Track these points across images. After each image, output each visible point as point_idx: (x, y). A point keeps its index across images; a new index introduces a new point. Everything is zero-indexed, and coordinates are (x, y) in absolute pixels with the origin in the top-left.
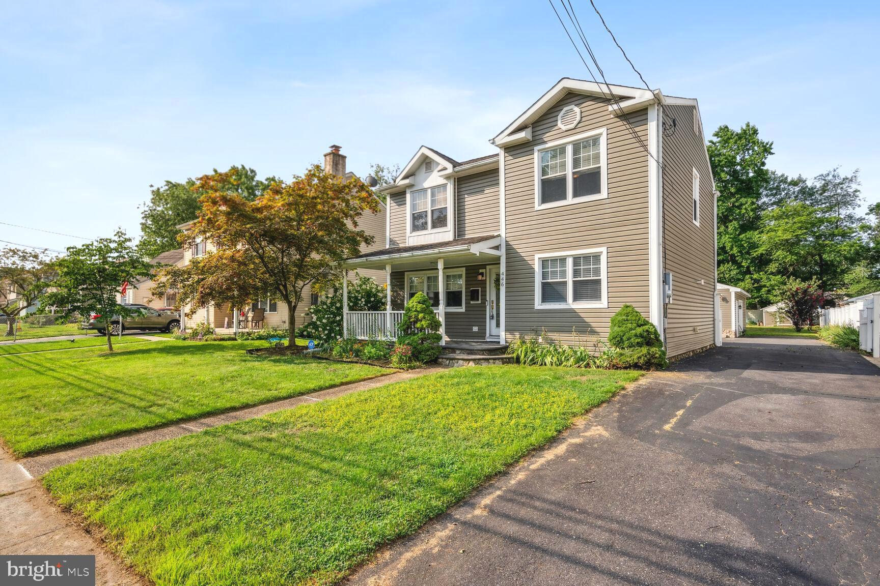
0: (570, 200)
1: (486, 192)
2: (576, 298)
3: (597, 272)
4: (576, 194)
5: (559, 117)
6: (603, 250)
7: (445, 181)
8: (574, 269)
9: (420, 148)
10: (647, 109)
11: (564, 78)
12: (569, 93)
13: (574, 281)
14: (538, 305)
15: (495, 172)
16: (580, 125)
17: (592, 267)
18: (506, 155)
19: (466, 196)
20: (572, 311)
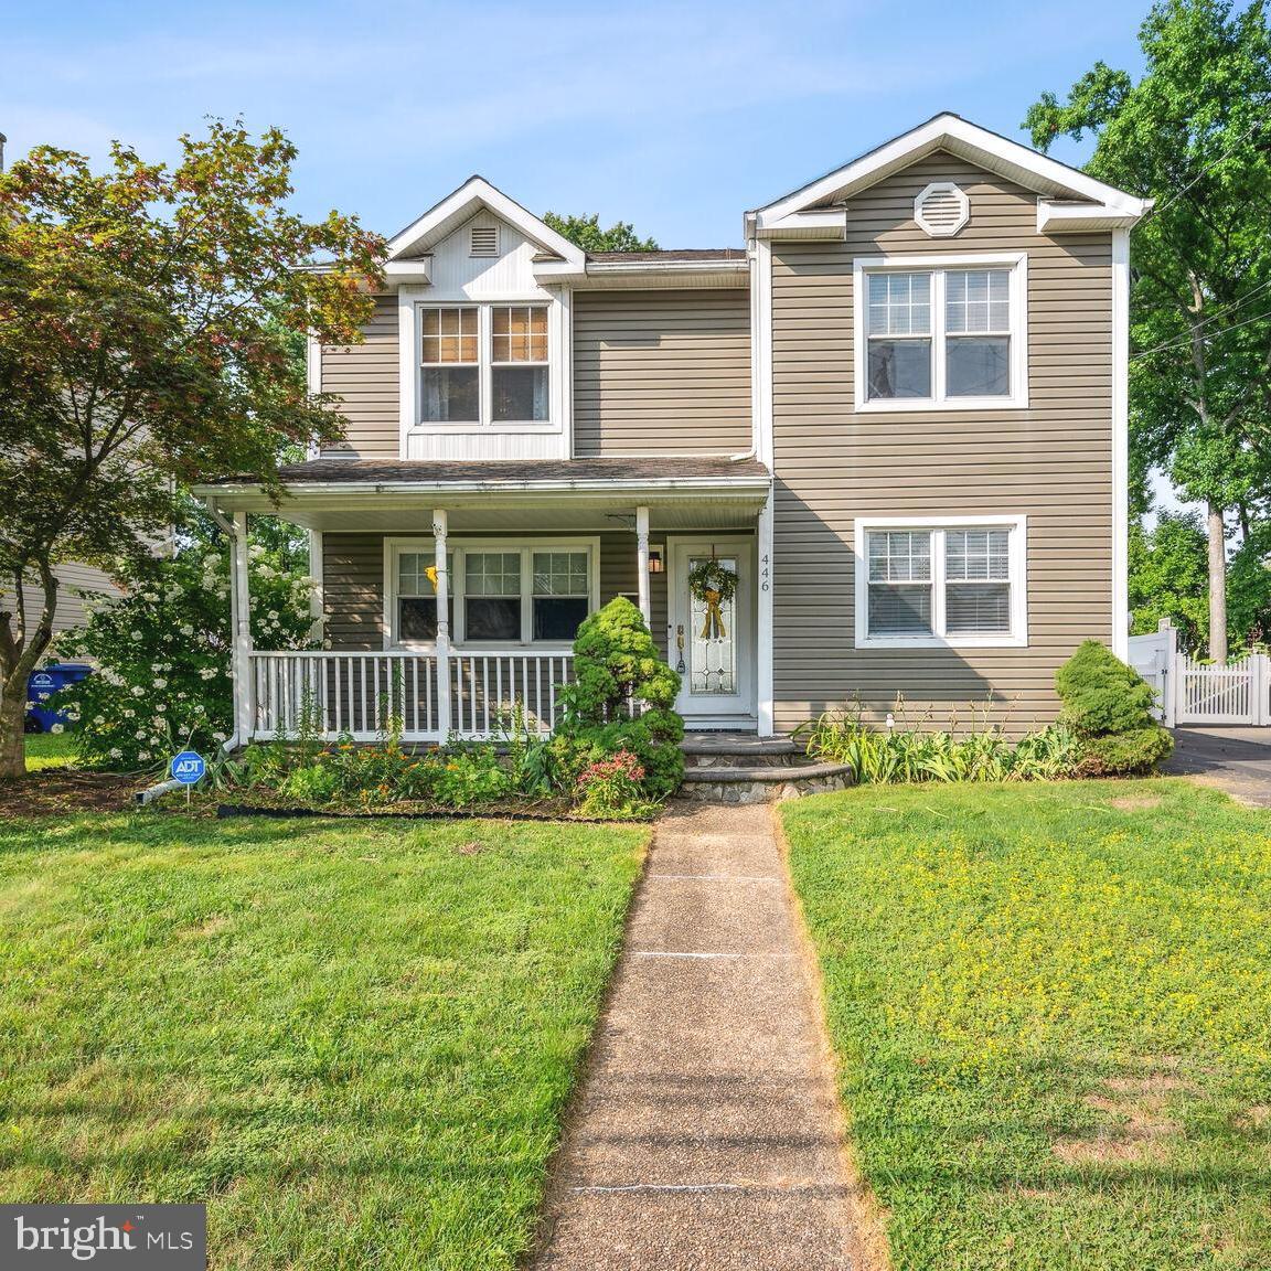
0: (939, 399)
1: (663, 345)
2: (954, 623)
3: (1002, 565)
4: (954, 389)
5: (918, 201)
6: (1020, 519)
7: (543, 294)
8: (948, 559)
9: (468, 181)
10: (1110, 234)
11: (948, 113)
12: (940, 153)
13: (948, 585)
14: (863, 639)
15: (736, 297)
16: (966, 233)
17: (988, 555)
18: (777, 261)
19: (603, 346)
20: (949, 654)
